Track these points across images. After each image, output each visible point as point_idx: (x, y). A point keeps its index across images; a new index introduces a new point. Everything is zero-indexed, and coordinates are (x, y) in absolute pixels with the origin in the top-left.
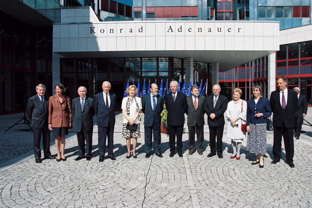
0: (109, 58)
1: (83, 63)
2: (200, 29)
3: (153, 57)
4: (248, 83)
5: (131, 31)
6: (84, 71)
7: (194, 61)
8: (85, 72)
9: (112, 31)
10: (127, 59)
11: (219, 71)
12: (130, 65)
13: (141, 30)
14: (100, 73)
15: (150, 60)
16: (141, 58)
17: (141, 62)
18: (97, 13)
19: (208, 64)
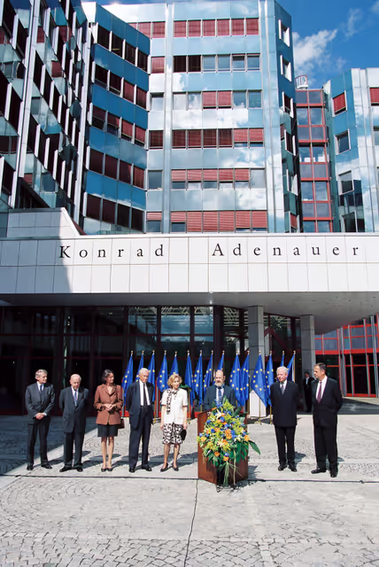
0: (95, 307)
1: (46, 317)
2: (277, 251)
3: (183, 306)
4: (371, 356)
5: (140, 254)
6: (46, 332)
7: (265, 314)
8: (50, 335)
9: (101, 253)
10: (130, 309)
11: (316, 333)
12: (136, 322)
13: (159, 252)
14: (77, 338)
15: (176, 311)
16: (159, 308)
17: (159, 315)
18: (78, 223)
19: (293, 319)
